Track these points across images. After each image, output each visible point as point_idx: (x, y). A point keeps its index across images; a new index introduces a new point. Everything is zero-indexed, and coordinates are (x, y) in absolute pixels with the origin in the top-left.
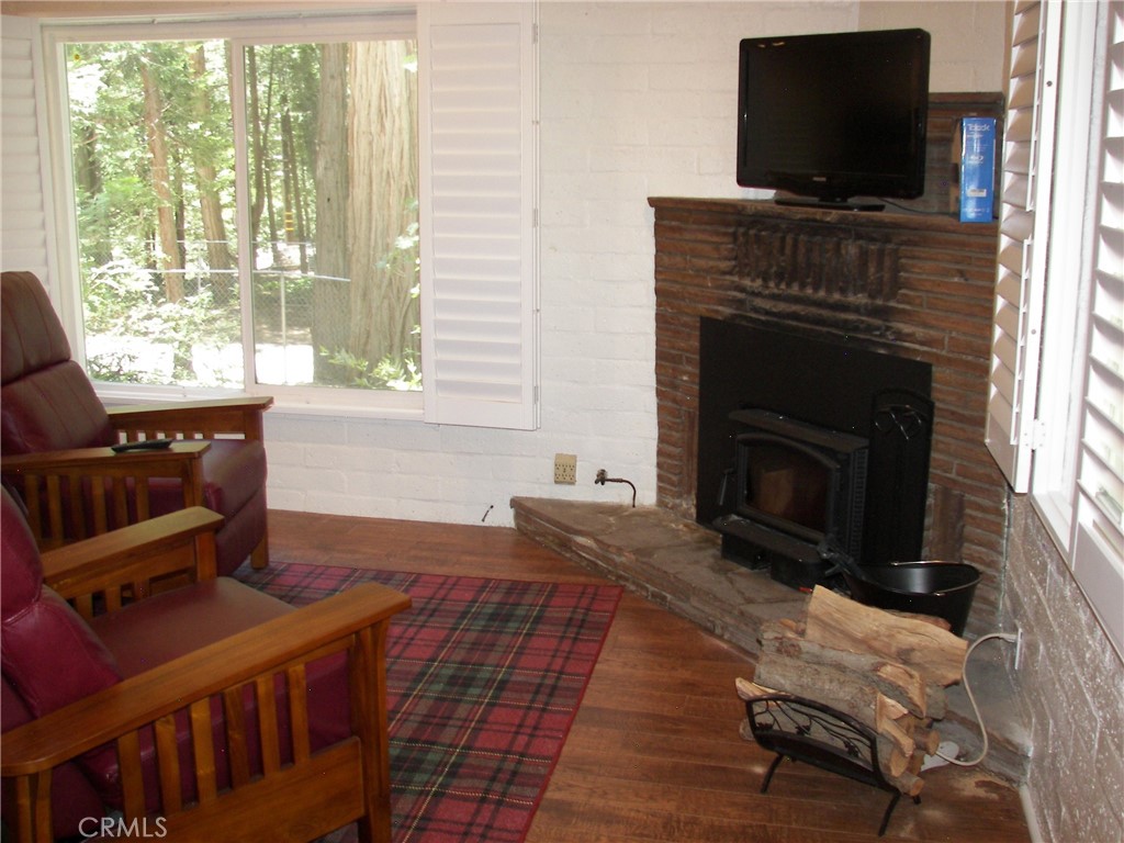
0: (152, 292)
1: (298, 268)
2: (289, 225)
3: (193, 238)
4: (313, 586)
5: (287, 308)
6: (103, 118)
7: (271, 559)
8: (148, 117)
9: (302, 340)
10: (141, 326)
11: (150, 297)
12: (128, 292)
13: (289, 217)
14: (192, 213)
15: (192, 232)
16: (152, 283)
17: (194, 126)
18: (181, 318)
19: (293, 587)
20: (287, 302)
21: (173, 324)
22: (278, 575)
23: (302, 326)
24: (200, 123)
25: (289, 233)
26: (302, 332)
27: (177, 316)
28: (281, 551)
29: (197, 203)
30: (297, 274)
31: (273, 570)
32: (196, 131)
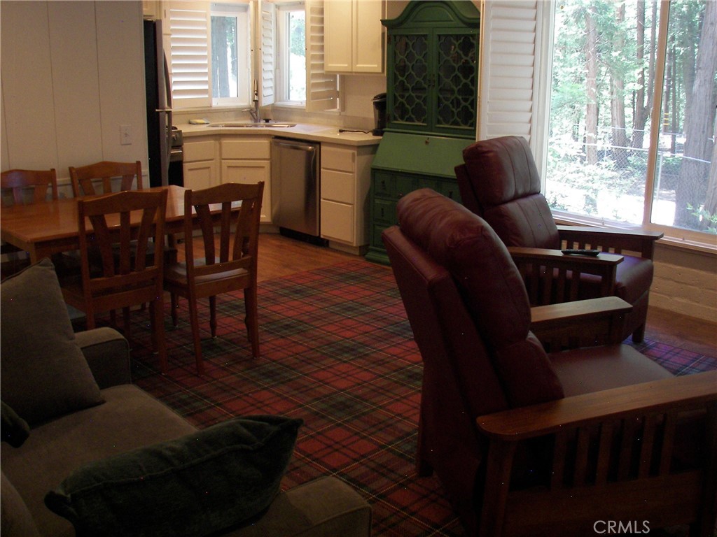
0: (581, 156)
1: (669, 150)
2: (666, 122)
3: (603, 124)
4: (671, 360)
5: (662, 176)
6: (559, 46)
7: (645, 337)
8: (587, 46)
9: (668, 198)
10: (571, 177)
11: (579, 159)
12: (566, 154)
13: (666, 116)
14: (604, 109)
15: (602, 121)
16: (581, 151)
17: (614, 54)
18: (596, 175)
19: (659, 358)
20: (662, 172)
21: (590, 178)
22: (649, 349)
23: (669, 188)
24: (619, 52)
25: (665, 127)
26: (668, 192)
27: (593, 173)
28: (651, 333)
29: (608, 103)
30: (668, 154)
31: (645, 344)
32: (616, 57)
